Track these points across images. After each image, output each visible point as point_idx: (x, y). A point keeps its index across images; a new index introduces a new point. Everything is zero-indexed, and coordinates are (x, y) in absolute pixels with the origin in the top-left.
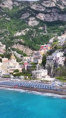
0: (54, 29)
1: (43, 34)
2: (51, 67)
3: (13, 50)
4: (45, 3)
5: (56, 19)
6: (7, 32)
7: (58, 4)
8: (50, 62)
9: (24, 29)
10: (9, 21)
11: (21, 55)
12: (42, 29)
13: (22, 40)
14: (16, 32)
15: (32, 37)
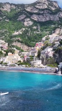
0: (46, 28)
1: (37, 32)
2: (44, 59)
3: (13, 47)
4: (38, 5)
5: (48, 19)
6: (7, 31)
7: (49, 6)
8: (43, 55)
9: (21, 29)
10: (8, 22)
11: (19, 51)
12: (36, 28)
13: (19, 38)
14: (14, 31)
15: (28, 36)
